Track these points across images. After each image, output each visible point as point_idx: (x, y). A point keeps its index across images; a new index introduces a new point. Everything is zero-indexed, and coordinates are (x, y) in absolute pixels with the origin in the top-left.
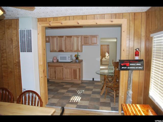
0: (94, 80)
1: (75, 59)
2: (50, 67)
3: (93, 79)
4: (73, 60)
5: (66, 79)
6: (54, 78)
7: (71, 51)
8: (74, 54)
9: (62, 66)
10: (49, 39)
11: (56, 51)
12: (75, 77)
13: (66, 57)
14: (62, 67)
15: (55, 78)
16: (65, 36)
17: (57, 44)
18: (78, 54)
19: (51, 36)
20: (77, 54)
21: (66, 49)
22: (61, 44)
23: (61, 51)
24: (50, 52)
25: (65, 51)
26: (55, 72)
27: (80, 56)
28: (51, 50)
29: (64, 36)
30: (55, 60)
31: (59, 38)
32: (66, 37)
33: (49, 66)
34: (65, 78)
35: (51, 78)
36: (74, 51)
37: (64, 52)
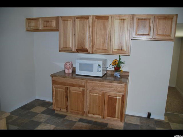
0: (152, 117)
1: (113, 69)
2: (56, 86)
3: (149, 115)
4: (107, 70)
5: (89, 115)
6: (64, 109)
7: (106, 51)
8: (110, 59)
9: (83, 87)
10: (58, 23)
11: (70, 51)
12: (112, 114)
13: (92, 65)
14: (82, 89)
15: (67, 108)
16: (93, 16)
17: (74, 35)
18: (120, 59)
19: (61, 17)
20: (118, 59)
21: (93, 46)
22: (83, 34)
23: (82, 50)
24: (60, 51)
25: (90, 50)
26: (67, 97)
27: (123, 63)
28: (61, 47)
29: (90, 16)
30: (68, 69)
31: (78, 22)
32: (95, 18)
33: (54, 82)
34: (88, 113)
35: (58, 109)
36: (111, 52)
37: (89, 53)
